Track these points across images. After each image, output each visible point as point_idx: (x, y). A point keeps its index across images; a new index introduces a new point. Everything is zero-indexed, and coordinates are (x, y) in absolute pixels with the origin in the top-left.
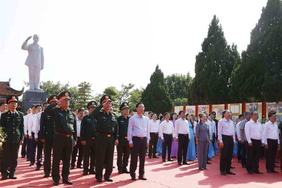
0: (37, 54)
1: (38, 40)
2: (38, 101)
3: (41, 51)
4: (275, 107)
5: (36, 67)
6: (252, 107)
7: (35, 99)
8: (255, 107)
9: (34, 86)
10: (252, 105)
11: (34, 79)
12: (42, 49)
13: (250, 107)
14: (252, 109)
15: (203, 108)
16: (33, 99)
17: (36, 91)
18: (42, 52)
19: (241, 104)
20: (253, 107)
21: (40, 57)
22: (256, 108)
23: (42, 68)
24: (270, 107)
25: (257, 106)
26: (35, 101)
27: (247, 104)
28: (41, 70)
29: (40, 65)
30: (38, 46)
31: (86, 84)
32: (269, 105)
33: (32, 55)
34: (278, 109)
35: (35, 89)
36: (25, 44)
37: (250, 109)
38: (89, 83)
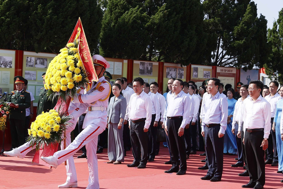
4: (174, 71)
6: (144, 68)
8: (147, 68)
10: (144, 64)
13: (141, 67)
14: (144, 70)
15: (39, 59)
19: (126, 62)
20: (146, 67)
22: (149, 69)
24: (169, 70)
25: (152, 67)
27: (135, 62)
32: (168, 67)
34: (179, 74)
37: (141, 70)
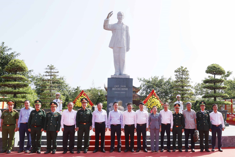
0: (122, 33)
1: (122, 18)
2: (122, 89)
3: (125, 30)
5: (120, 48)
7: (118, 86)
9: (119, 71)
11: (120, 63)
12: (127, 27)
16: (117, 86)
17: (121, 77)
18: (127, 31)
21: (124, 37)
23: (128, 49)
26: (119, 89)
28: (127, 51)
29: (125, 45)
30: (123, 24)
31: (183, 69)
33: (116, 35)
35: (120, 74)
36: (106, 22)
38: (186, 68)
